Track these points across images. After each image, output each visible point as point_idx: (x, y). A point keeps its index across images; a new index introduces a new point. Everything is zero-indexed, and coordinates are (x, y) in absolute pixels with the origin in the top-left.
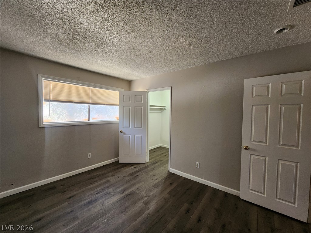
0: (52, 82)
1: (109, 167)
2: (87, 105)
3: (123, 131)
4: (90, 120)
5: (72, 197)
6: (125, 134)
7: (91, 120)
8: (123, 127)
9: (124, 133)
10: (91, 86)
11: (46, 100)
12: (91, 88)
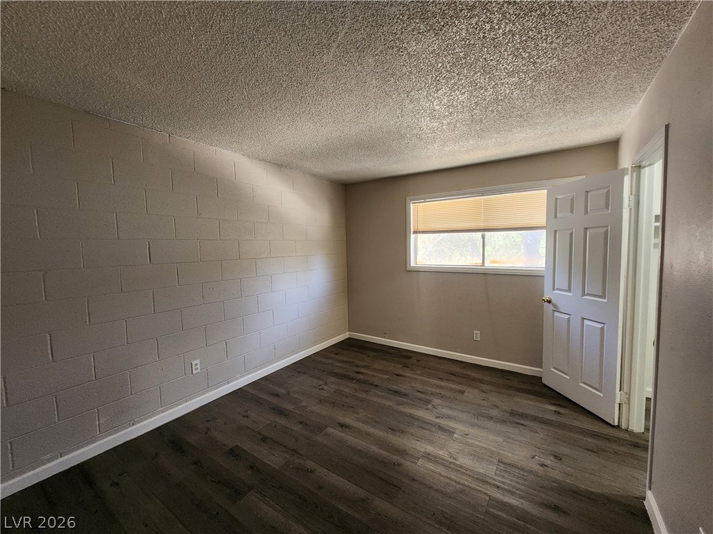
0: (421, 204)
1: (509, 378)
2: (479, 234)
3: (553, 301)
4: (486, 265)
5: (400, 376)
6: (556, 309)
7: (488, 265)
8: (554, 290)
9: (555, 306)
10: (483, 195)
11: (415, 232)
12: (482, 197)
